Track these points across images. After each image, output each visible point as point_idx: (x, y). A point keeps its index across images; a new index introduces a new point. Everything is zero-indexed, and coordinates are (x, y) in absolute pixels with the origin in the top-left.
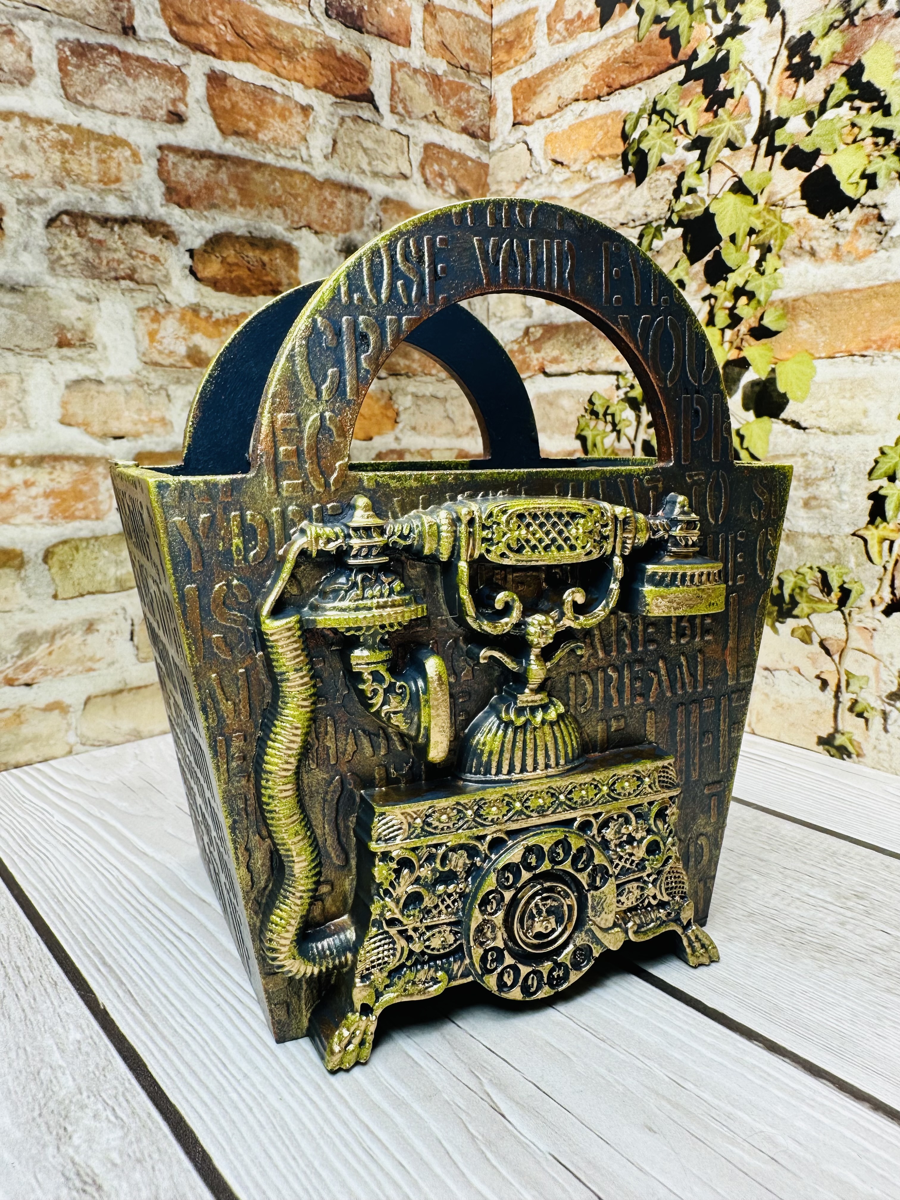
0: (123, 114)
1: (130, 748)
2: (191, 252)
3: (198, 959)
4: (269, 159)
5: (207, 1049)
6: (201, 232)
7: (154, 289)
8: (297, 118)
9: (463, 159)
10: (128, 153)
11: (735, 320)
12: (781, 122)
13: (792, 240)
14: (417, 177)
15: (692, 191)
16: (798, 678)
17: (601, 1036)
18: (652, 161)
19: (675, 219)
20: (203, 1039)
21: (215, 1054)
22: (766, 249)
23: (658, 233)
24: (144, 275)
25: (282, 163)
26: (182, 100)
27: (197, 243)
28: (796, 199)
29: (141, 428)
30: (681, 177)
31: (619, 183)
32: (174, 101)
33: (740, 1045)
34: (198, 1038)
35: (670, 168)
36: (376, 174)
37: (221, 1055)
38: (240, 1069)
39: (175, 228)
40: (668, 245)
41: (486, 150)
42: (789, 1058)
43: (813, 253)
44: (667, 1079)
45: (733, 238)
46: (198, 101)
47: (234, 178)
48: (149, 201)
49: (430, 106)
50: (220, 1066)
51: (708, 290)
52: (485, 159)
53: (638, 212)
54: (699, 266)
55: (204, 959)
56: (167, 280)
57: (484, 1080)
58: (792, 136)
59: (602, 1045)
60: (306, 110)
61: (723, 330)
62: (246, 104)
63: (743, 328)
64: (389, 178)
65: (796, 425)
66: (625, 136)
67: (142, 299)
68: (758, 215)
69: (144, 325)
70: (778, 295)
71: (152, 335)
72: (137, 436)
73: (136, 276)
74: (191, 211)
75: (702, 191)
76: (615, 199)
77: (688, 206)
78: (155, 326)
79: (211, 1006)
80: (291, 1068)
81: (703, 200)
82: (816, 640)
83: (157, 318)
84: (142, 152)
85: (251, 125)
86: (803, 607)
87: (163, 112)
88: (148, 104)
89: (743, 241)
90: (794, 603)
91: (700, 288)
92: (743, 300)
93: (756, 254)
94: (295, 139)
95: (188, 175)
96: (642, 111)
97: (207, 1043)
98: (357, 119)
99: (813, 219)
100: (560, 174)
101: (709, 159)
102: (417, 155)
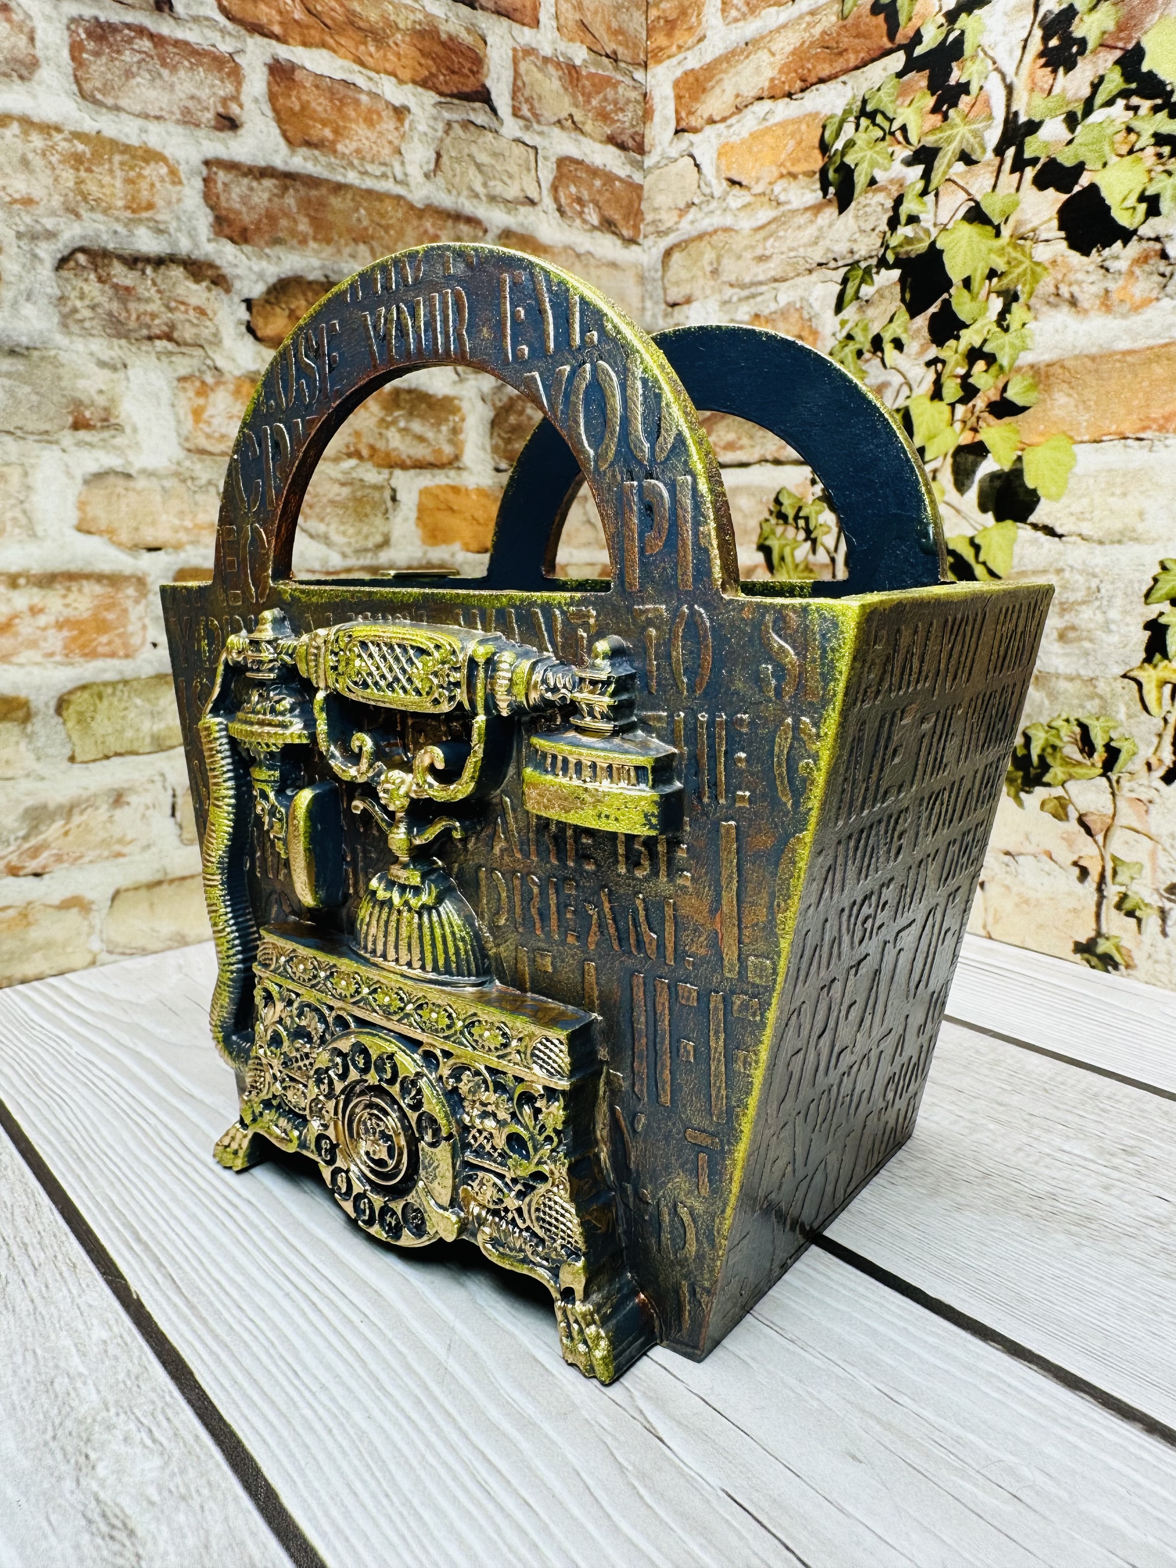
0: (158, 118)
1: (173, 957)
2: (249, 303)
3: (260, 1233)
4: (352, 177)
5: (272, 1351)
6: (261, 276)
7: (199, 352)
8: (388, 124)
9: (609, 178)
10: (164, 170)
11: (969, 392)
12: (1033, 127)
13: (1046, 286)
14: (548, 202)
15: (913, 219)
16: (1049, 865)
17: (789, 1336)
18: (860, 180)
19: (890, 257)
20: (267, 1338)
21: (282, 1357)
22: (1010, 297)
23: (867, 276)
24: (187, 333)
25: (368, 183)
26: (236, 98)
27: (257, 290)
28: (1051, 229)
29: (183, 536)
30: (899, 201)
31: (816, 209)
32: (224, 101)
33: (972, 1347)
34: (261, 1338)
35: (883, 189)
36: (493, 199)
37: (291, 1360)
38: (316, 1378)
39: (227, 270)
40: (880, 293)
41: (639, 166)
42: (1037, 1364)
43: (1073, 302)
44: (876, 1392)
45: (967, 283)
46: (256, 100)
47: (305, 204)
48: (192, 235)
49: (564, 106)
50: (290, 1374)
51: (933, 352)
52: (638, 178)
53: (841, 248)
54: (922, 321)
55: (269, 1234)
56: (216, 340)
57: (636, 1394)
58: (1046, 145)
59: (791, 1346)
60: (400, 112)
61: (952, 405)
62: (320, 105)
63: (980, 402)
64: (510, 204)
65: (1049, 531)
66: (824, 147)
67: (184, 365)
68: (1001, 251)
69: (187, 400)
70: (1026, 358)
71: (197, 413)
72: (178, 547)
73: (176, 335)
74: (247, 248)
75: (927, 220)
76: (811, 231)
77: (908, 241)
78: (201, 401)
79: (279, 1296)
80: (383, 1377)
81: (927, 232)
82: (1073, 815)
83: (204, 390)
84: (183, 169)
85: (328, 133)
86: (1056, 772)
87: (208, 116)
88: (190, 104)
89: (981, 287)
90: (1045, 767)
91: (923, 350)
92: (980, 365)
93: (997, 304)
94: (386, 151)
95: (245, 200)
96: (847, 112)
97: (272, 1344)
98: (468, 124)
99: (1075, 257)
100: (737, 198)
101: (936, 178)
102: (547, 174)
